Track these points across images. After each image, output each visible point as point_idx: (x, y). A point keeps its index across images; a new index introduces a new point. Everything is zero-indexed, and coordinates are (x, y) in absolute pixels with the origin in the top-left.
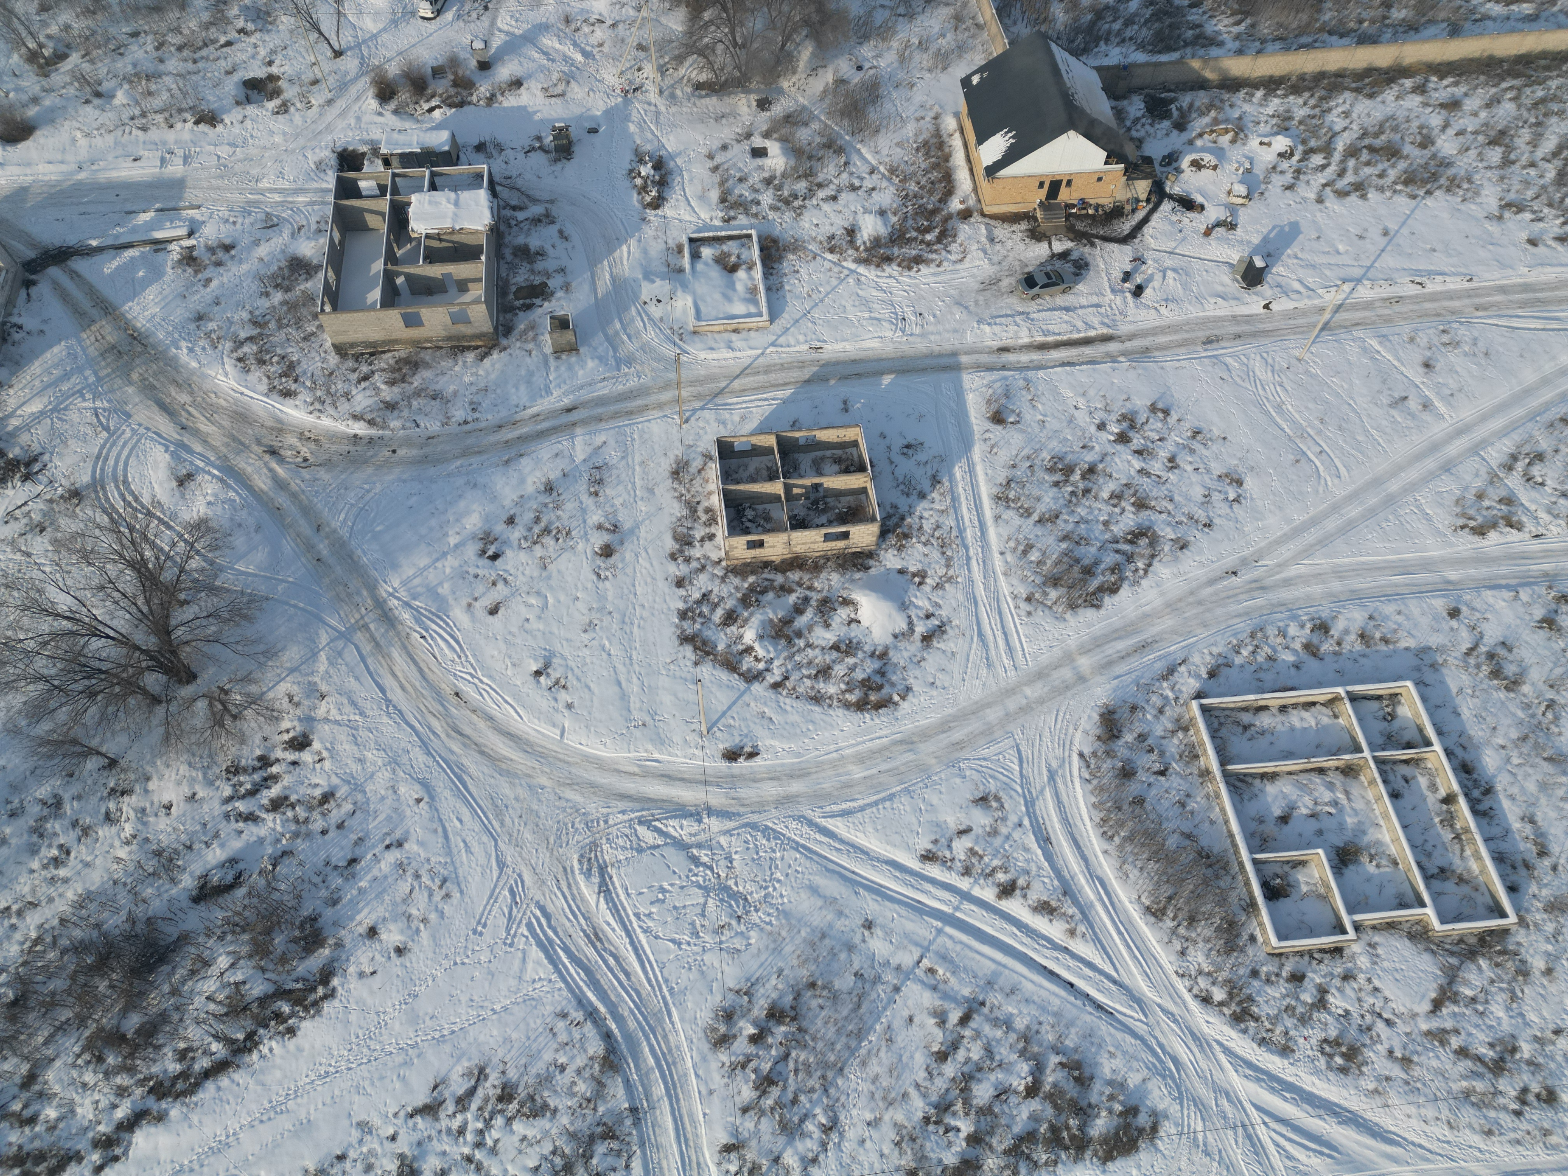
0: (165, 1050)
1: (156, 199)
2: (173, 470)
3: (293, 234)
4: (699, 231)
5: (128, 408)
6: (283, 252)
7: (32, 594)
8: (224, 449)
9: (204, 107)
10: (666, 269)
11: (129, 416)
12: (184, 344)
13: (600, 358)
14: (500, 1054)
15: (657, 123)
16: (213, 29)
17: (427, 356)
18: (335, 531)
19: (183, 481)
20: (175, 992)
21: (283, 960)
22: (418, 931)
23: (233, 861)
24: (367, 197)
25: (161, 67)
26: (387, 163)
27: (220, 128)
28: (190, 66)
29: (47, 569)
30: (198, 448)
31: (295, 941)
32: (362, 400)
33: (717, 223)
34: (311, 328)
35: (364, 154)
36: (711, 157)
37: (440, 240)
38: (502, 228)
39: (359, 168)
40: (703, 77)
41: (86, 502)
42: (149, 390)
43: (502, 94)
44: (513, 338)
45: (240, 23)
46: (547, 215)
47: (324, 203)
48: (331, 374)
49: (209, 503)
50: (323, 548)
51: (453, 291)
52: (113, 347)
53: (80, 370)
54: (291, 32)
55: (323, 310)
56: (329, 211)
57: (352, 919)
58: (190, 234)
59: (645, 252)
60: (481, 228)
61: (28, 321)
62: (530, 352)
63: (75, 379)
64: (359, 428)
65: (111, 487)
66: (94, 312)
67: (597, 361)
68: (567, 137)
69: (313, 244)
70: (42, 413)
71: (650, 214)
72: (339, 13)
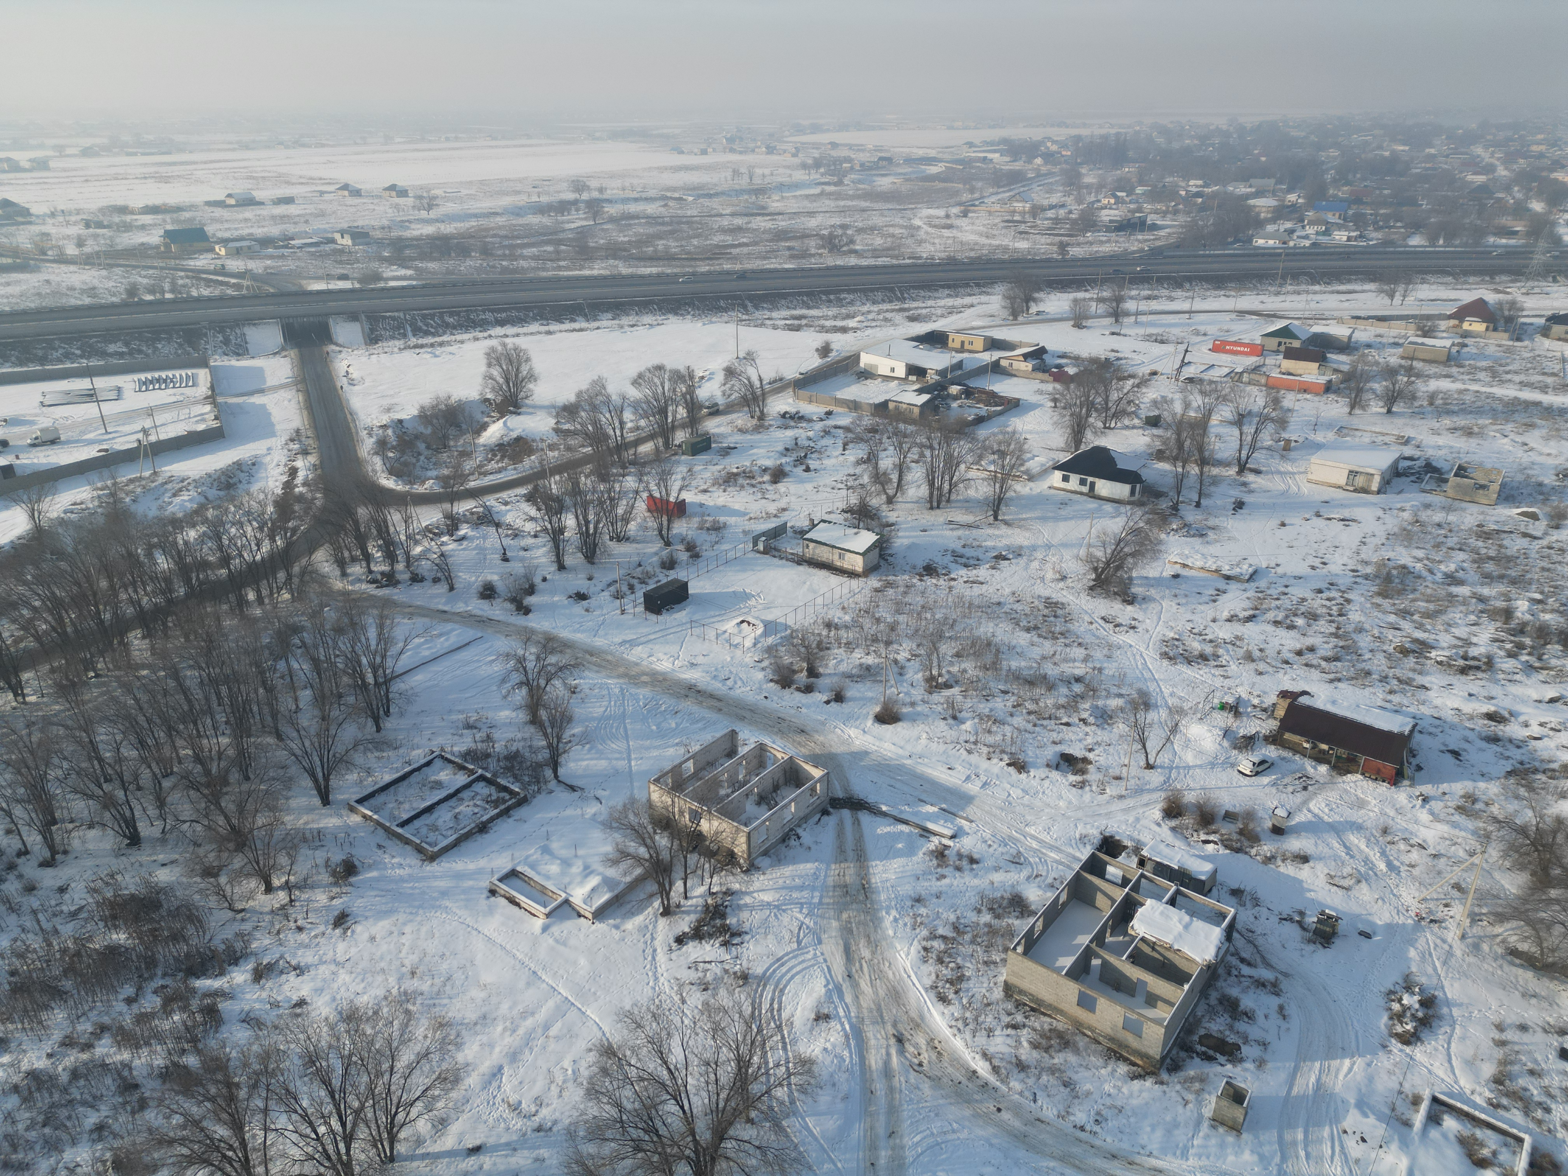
1: (945, 800)
2: (819, 1004)
3: (1029, 878)
4: (1451, 1095)
5: (824, 937)
6: (1013, 886)
7: (664, 1034)
8: (865, 1013)
9: (1021, 757)
10: (1387, 1111)
11: (820, 942)
12: (894, 913)
13: (1262, 1157)
15: (1445, 963)
16: (1062, 711)
17: (1081, 1042)
18: (903, 1147)
19: (821, 1017)
24: (1108, 881)
25: (1009, 719)
26: (1142, 863)
27: (1023, 776)
28: (1029, 727)
29: (686, 1022)
30: (848, 998)
32: (1000, 1044)
33: (1478, 1100)
34: (996, 957)
35: (1125, 847)
36: (1500, 1028)
37: (1153, 949)
38: (1221, 971)
39: (1115, 856)
40: (1524, 947)
41: (747, 989)
42: (847, 931)
43: (1283, 861)
44: (1175, 1078)
45: (1085, 715)
46: (1275, 985)
47: (1069, 867)
48: (988, 1005)
49: (825, 1049)
50: (884, 1155)
51: (1140, 999)
52: (846, 886)
53: (813, 889)
54: (1121, 736)
55: (1015, 949)
56: (1070, 875)
58: (953, 837)
59: (1370, 1079)
60: (1198, 960)
61: (806, 836)
62: (1186, 1103)
63: (805, 894)
64: (982, 1068)
65: (770, 988)
66: (851, 854)
67: (1255, 1158)
68: (1334, 927)
69: (1040, 893)
70: (769, 904)
71: (1395, 1045)
72: (1168, 739)
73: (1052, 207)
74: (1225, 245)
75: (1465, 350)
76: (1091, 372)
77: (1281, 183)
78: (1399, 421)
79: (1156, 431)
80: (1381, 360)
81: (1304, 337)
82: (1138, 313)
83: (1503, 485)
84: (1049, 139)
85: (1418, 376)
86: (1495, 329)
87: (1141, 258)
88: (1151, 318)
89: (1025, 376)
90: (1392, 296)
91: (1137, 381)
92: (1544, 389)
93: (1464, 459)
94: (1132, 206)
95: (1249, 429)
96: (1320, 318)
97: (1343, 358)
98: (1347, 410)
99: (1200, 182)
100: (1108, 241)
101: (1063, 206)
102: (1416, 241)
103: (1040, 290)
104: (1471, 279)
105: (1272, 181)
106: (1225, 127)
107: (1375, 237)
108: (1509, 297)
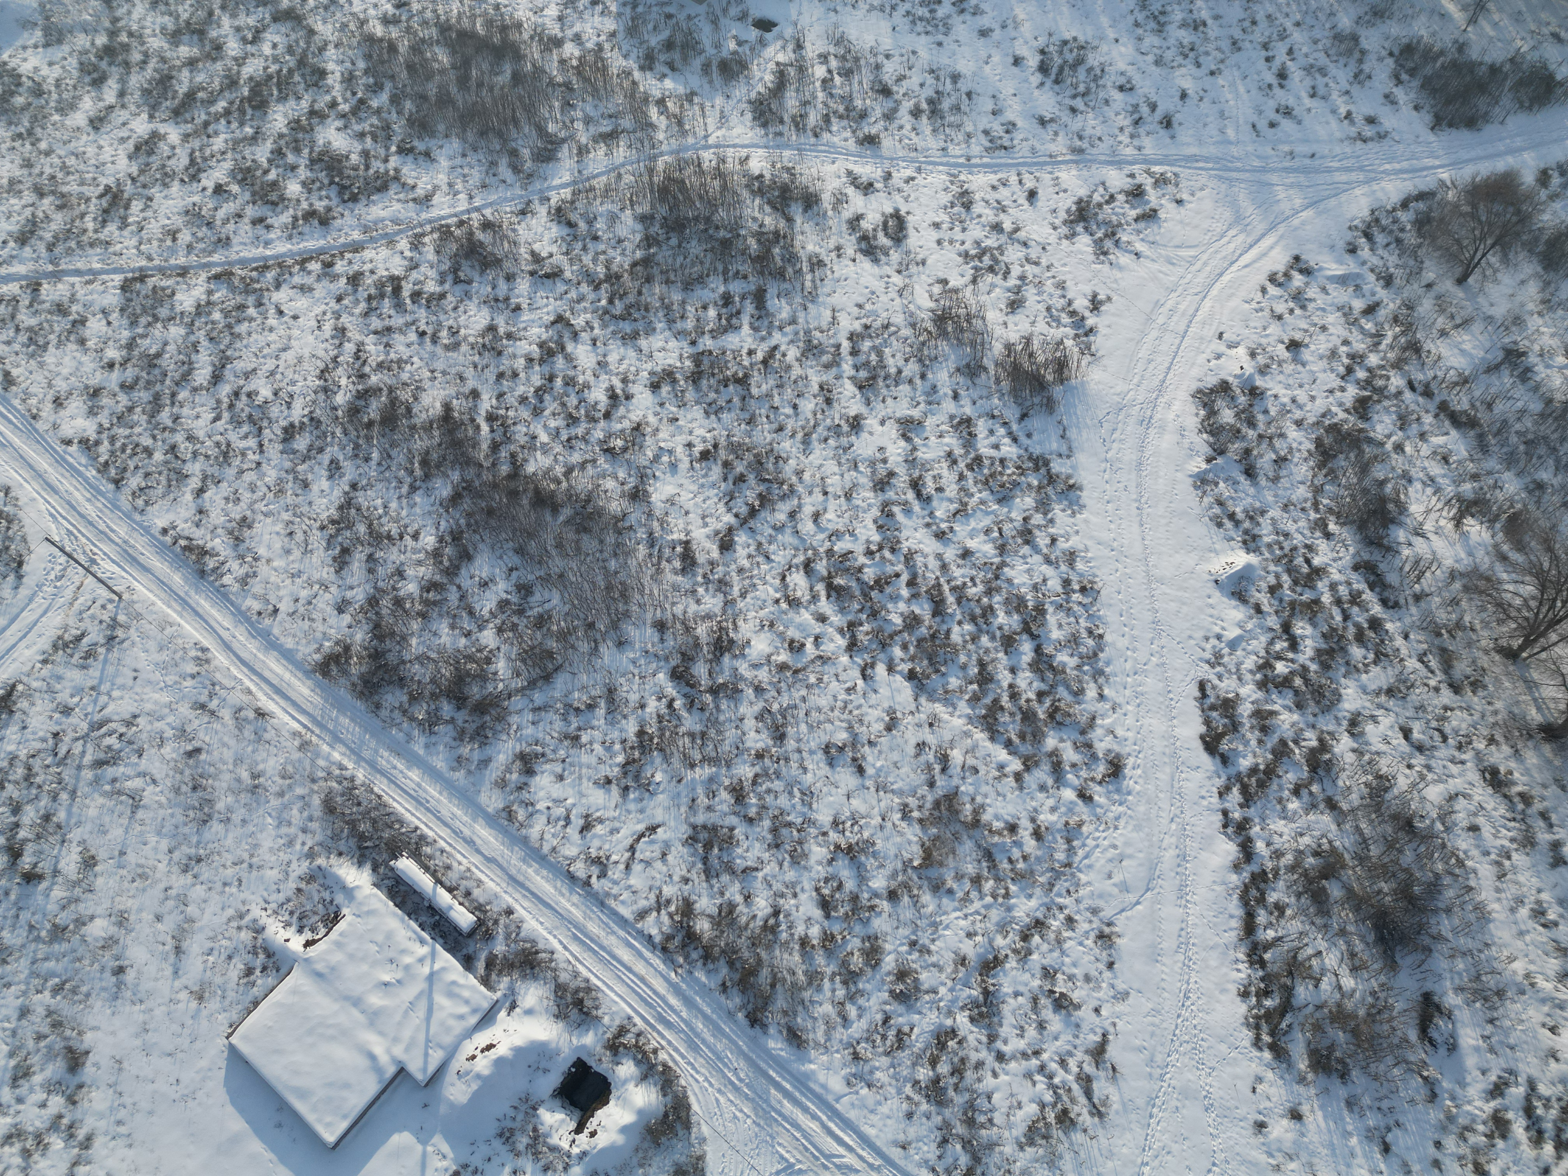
0: (1293, 899)
14: (1103, 1140)
20: (1343, 932)
21: (1317, 1028)
22: (1270, 1155)
23: (1453, 1047)
31: (1331, 1048)
57: (1322, 1107)
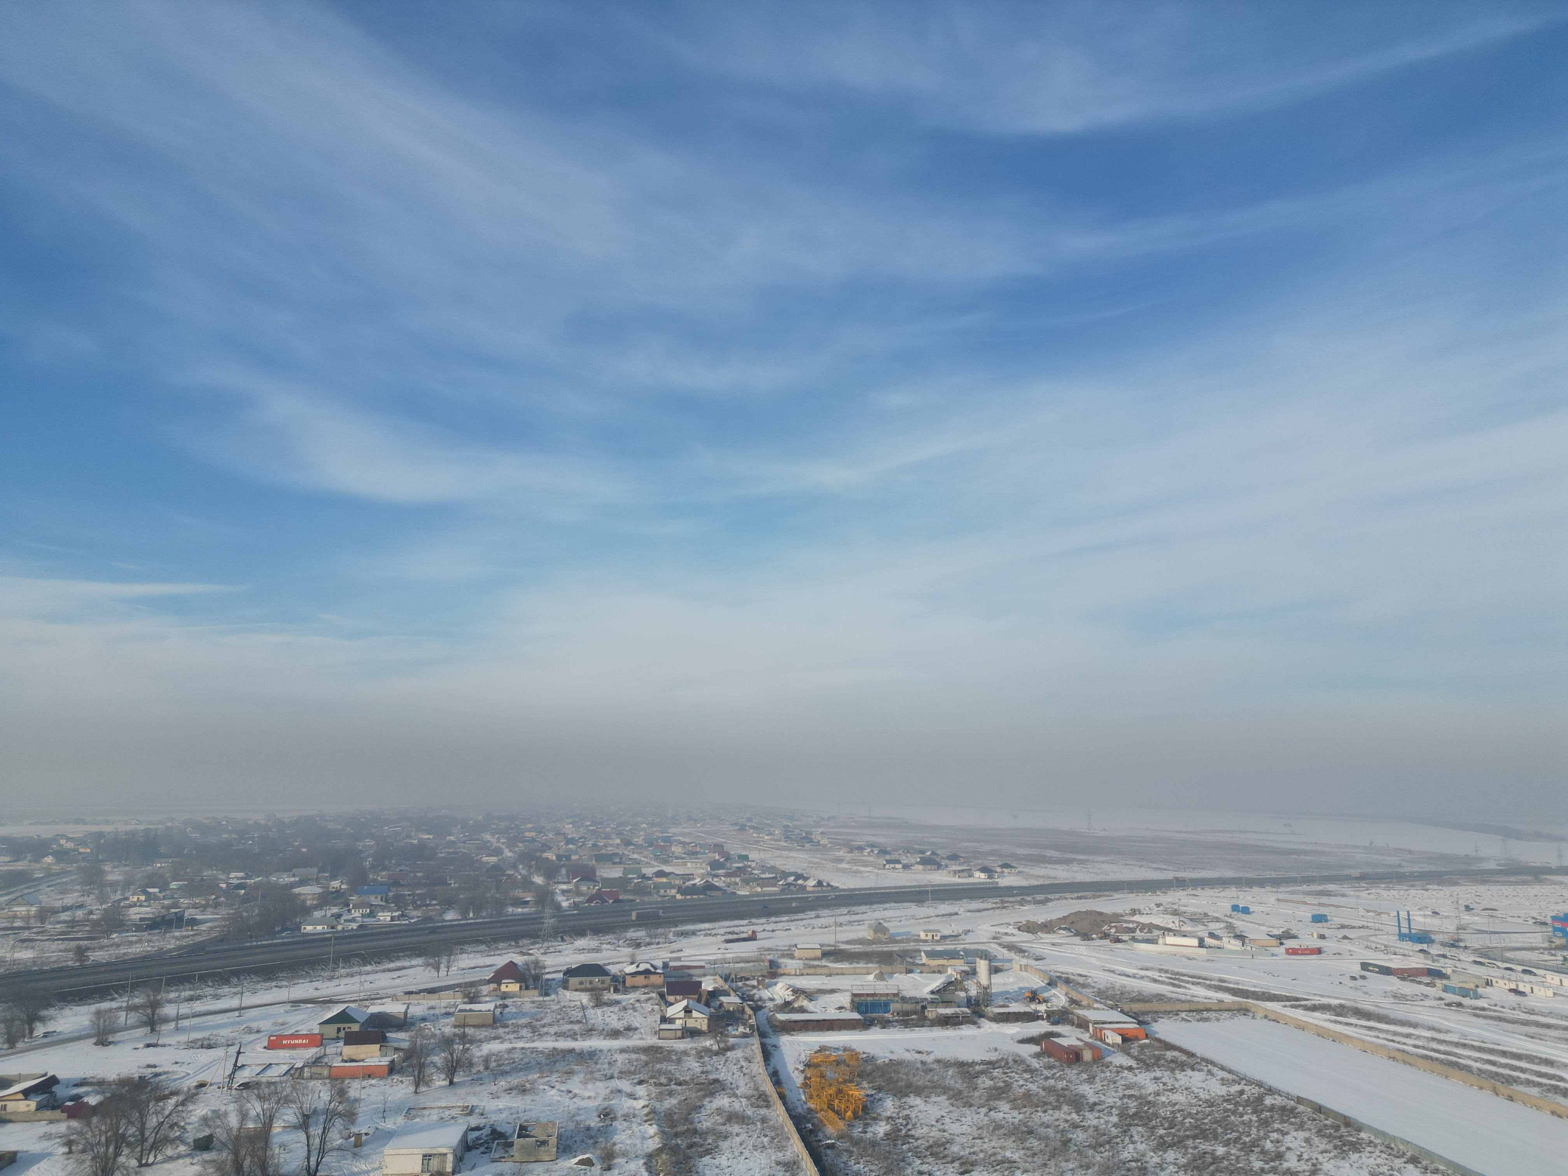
73: (65, 909)
74: (273, 934)
75: (507, 1010)
76: (121, 1098)
77: (324, 872)
78: (462, 1091)
79: (207, 1156)
80: (437, 1032)
81: (362, 1019)
82: (179, 1018)
83: (559, 1137)
84: (63, 836)
85: (471, 1042)
86: (527, 988)
87: (179, 956)
88: (194, 1021)
89: (26, 1118)
90: (438, 969)
91: (181, 1098)
92: (573, 1036)
93: (524, 1117)
94: (166, 902)
95: (316, 1131)
96: (374, 998)
97: (401, 1035)
98: (412, 1089)
99: (241, 874)
100: (139, 941)
101: (81, 906)
102: (451, 916)
103: (51, 1005)
104: (501, 945)
105: (315, 870)
106: (263, 822)
107: (415, 914)
108: (532, 958)
